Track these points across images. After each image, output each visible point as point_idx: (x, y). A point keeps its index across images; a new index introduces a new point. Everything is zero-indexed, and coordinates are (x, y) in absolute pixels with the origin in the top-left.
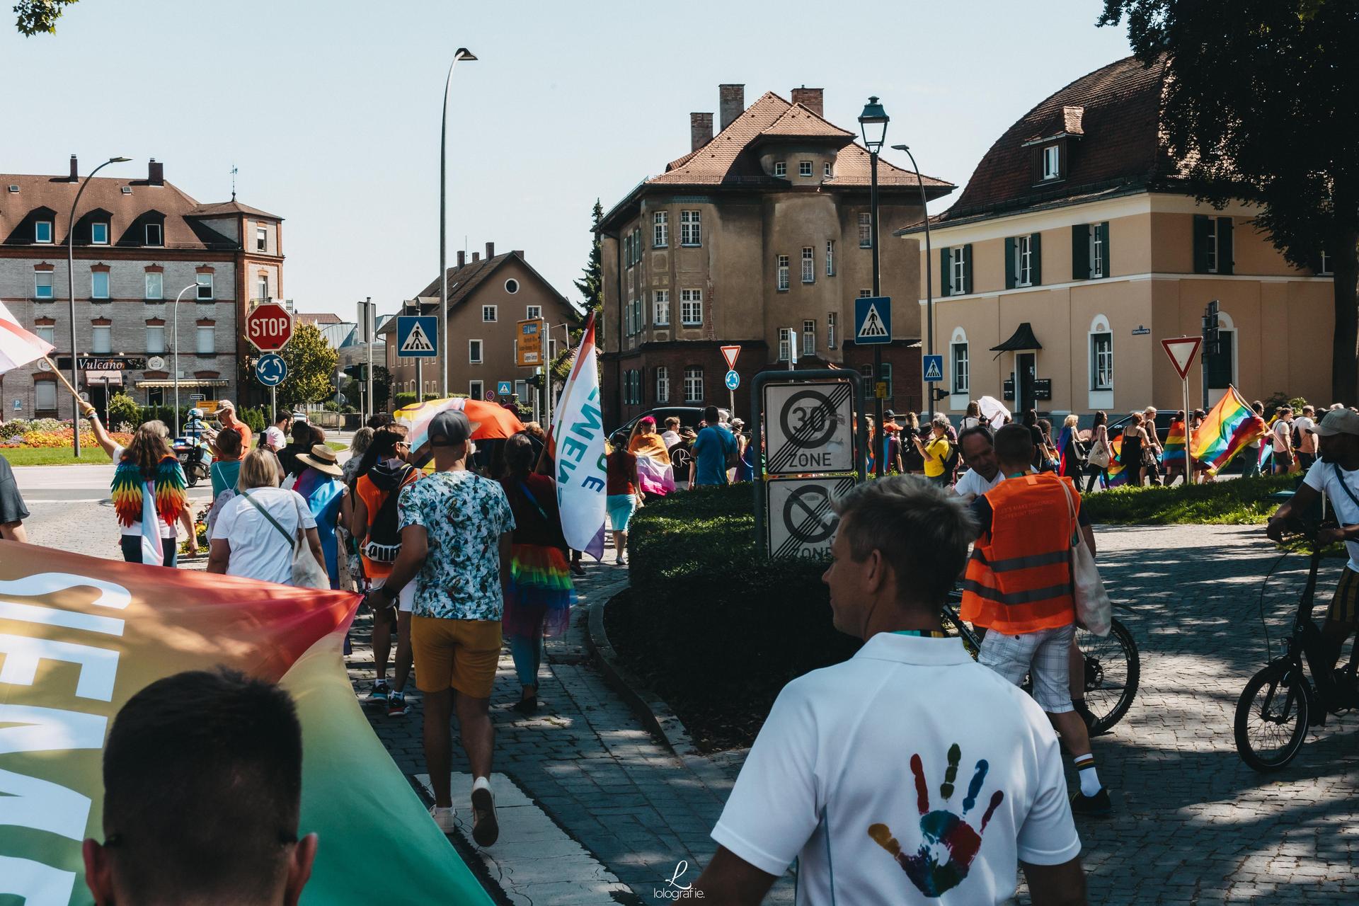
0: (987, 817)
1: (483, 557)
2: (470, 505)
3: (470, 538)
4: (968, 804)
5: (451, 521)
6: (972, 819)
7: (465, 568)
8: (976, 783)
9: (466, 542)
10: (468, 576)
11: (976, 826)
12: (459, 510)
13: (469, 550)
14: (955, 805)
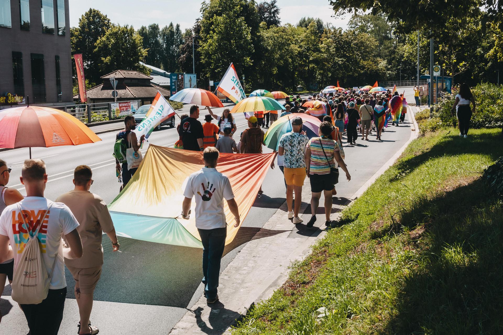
0: (213, 191)
1: (298, 154)
2: (296, 142)
3: (295, 150)
4: (210, 189)
5: (290, 145)
6: (211, 191)
7: (293, 157)
8: (211, 187)
9: (294, 151)
10: (294, 159)
11: (212, 193)
12: (293, 143)
13: (294, 153)
14: (209, 190)
